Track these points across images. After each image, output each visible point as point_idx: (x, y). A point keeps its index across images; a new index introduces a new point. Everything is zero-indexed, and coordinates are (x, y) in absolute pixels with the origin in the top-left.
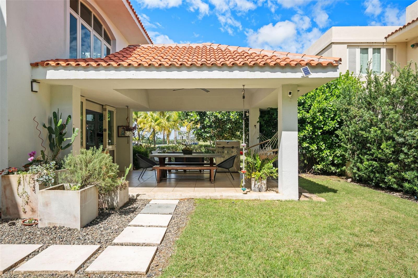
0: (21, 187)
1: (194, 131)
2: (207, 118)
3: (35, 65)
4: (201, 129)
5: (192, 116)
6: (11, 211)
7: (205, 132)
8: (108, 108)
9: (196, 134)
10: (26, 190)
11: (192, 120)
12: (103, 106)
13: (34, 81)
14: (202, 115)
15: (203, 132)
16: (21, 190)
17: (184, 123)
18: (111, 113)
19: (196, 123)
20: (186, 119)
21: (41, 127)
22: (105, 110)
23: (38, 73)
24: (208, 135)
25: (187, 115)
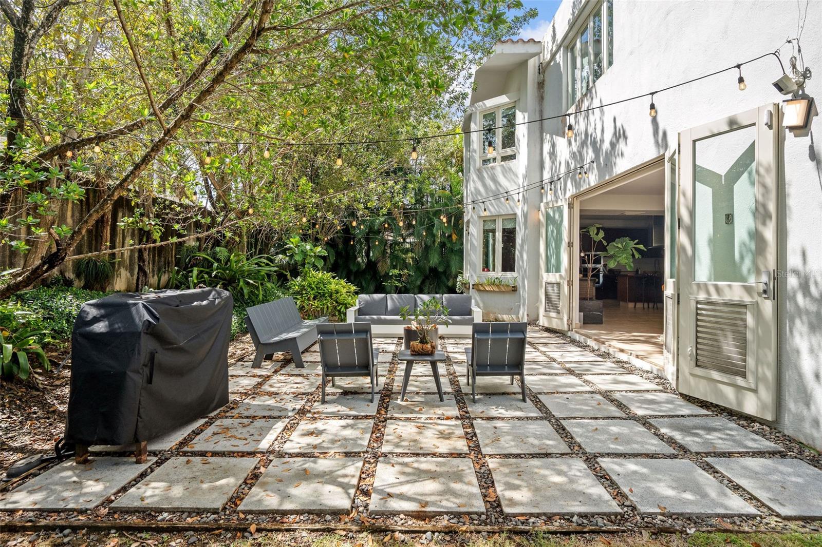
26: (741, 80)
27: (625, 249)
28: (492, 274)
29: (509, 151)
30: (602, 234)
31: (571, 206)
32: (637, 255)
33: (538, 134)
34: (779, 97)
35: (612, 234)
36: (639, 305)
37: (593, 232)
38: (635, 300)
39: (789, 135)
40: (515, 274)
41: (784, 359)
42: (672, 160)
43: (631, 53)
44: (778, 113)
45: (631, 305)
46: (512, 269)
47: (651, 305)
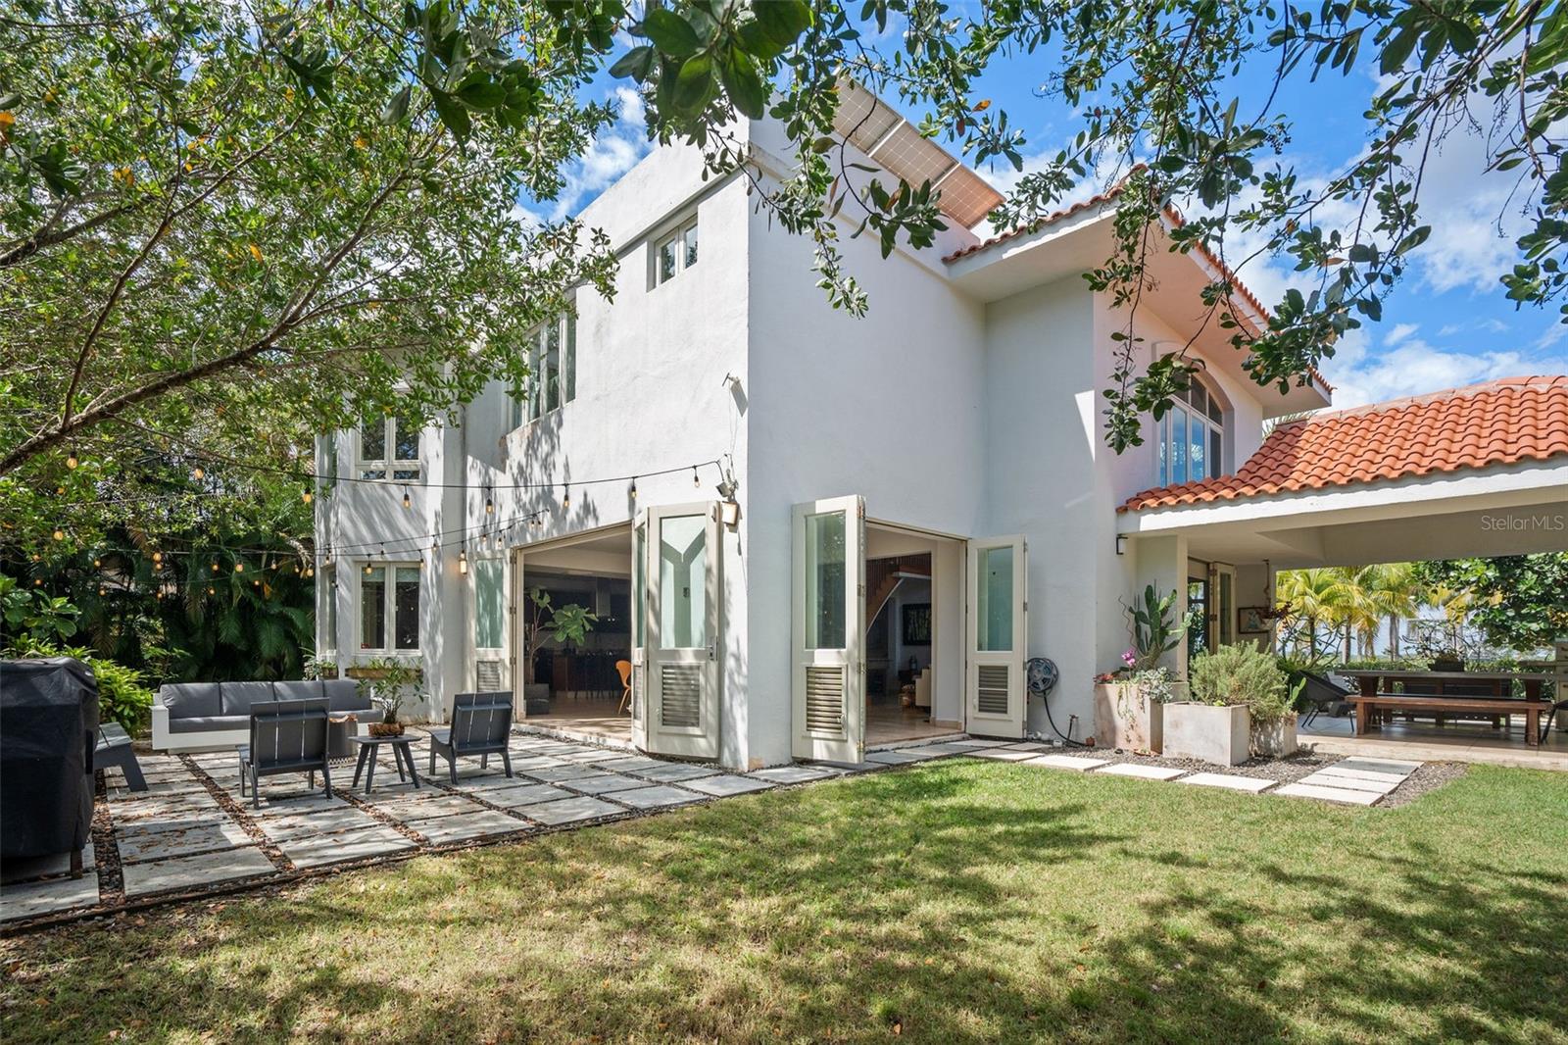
0: (1123, 703)
1: (1477, 615)
2: (1529, 574)
3: (1122, 510)
4: (1504, 608)
5: (1466, 570)
6: (1108, 736)
7: (1523, 618)
8: (1221, 569)
9: (1484, 624)
10: (1130, 707)
11: (1468, 583)
12: (1208, 564)
13: (1120, 537)
14: (1509, 566)
15: (1513, 618)
16: (1122, 708)
17: (1435, 592)
18: (1225, 578)
19: (1485, 590)
20: (1443, 579)
21: (1127, 612)
22: (1214, 572)
23: (1127, 525)
24: (1534, 626)
25: (1447, 567)
26: (696, 479)
27: (575, 619)
28: (379, 654)
29: (407, 464)
30: (547, 599)
31: (513, 560)
32: (588, 627)
33: (458, 450)
34: (721, 498)
35: (560, 599)
36: (582, 694)
37: (535, 596)
38: (577, 687)
39: (726, 529)
40: (417, 653)
41: (724, 728)
42: (640, 531)
43: (597, 399)
44: (718, 511)
45: (571, 695)
46: (415, 645)
47: (595, 694)
